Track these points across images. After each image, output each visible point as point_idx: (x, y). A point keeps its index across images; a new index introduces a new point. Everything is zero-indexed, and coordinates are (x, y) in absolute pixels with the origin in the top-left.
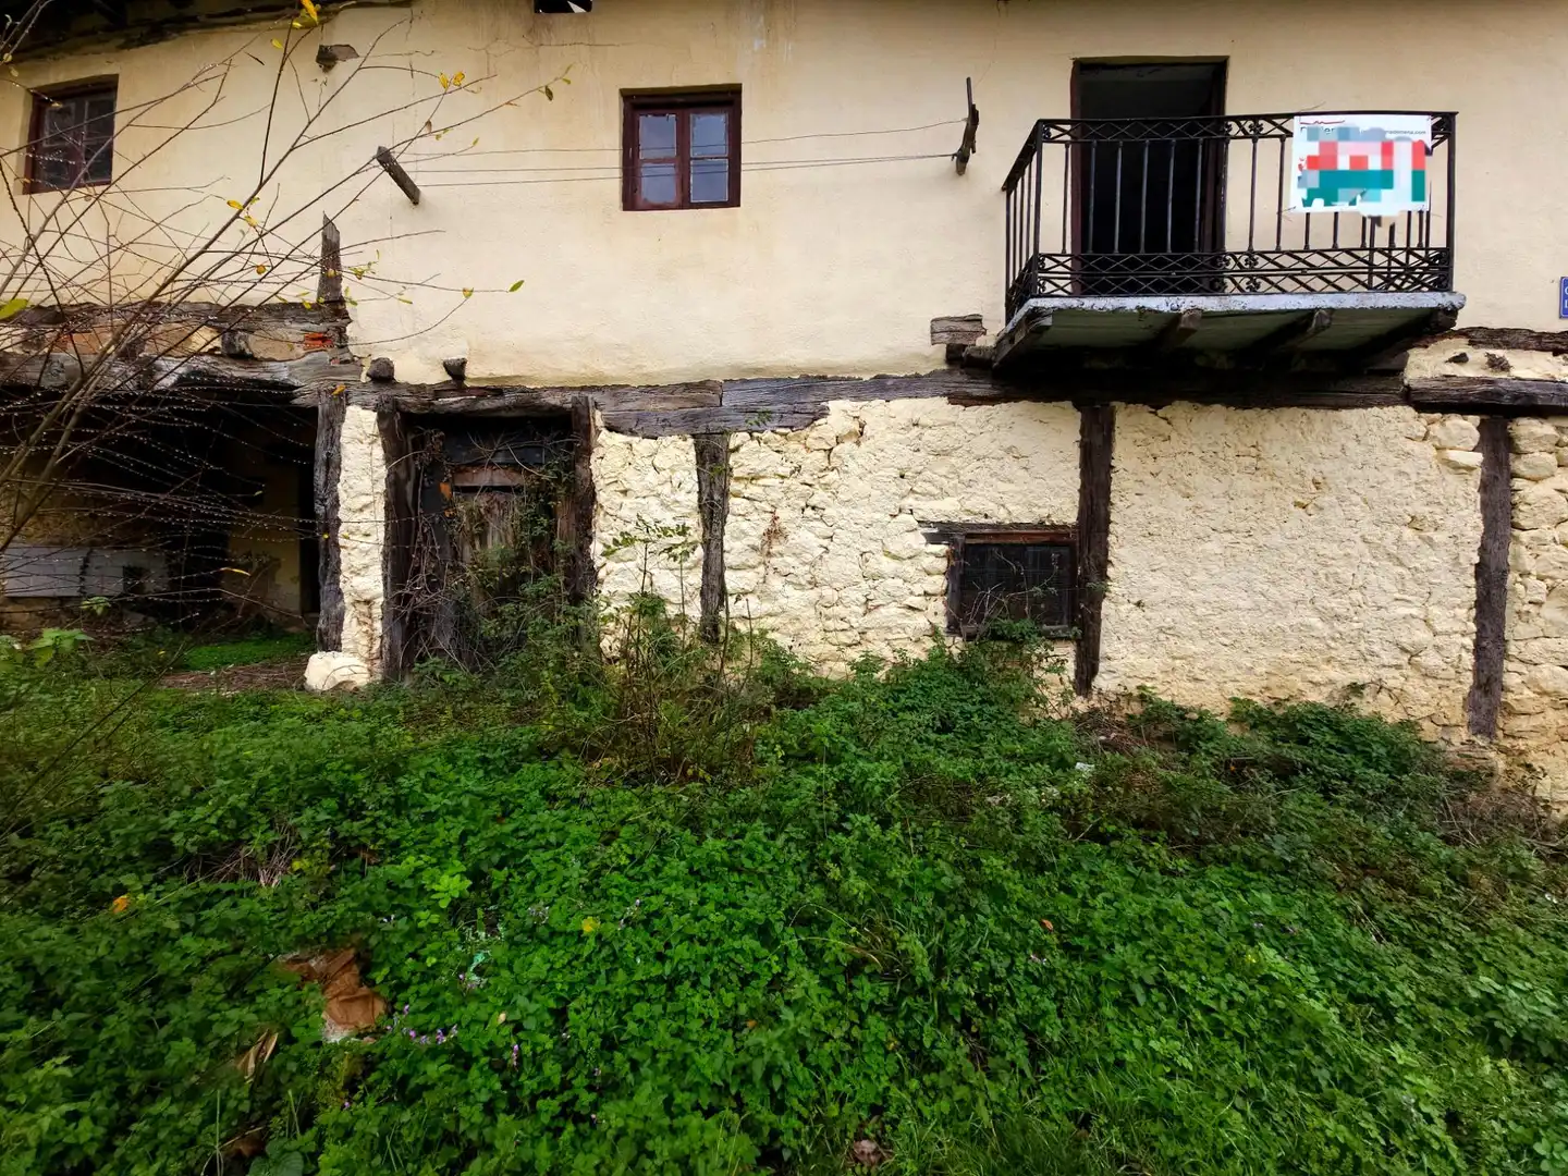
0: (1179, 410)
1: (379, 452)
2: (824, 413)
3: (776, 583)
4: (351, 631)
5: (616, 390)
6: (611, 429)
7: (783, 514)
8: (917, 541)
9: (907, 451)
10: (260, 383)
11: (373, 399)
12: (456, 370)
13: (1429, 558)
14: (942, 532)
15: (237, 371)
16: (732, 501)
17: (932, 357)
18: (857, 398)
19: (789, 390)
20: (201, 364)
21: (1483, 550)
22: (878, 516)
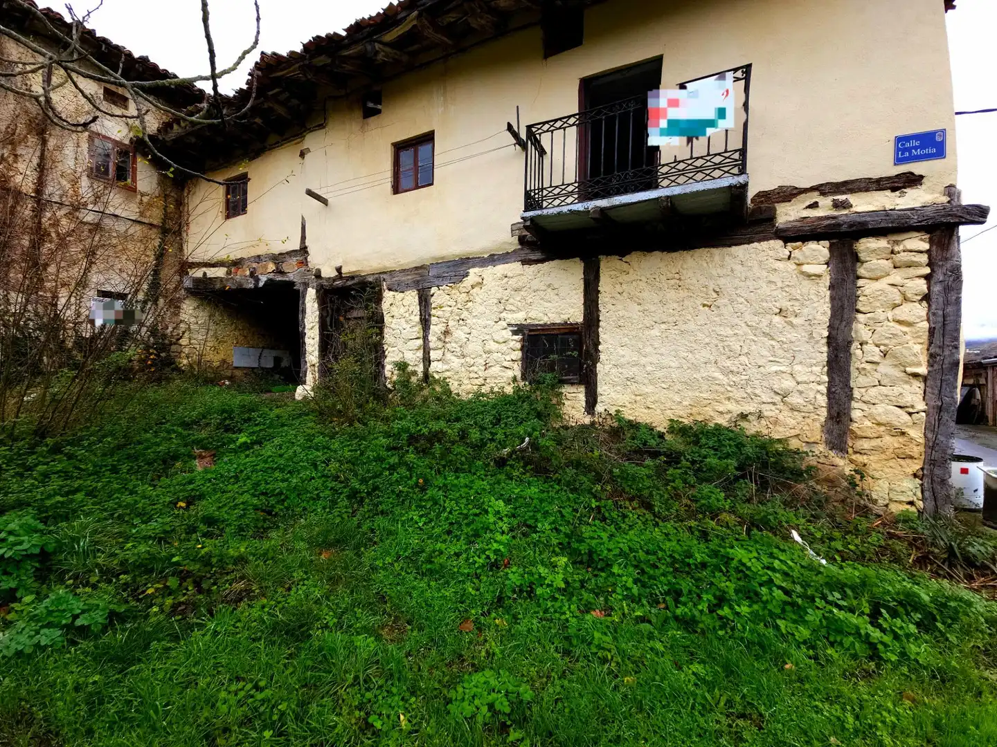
0: (634, 257)
1: (316, 305)
2: (467, 275)
3: (449, 356)
4: (309, 378)
5: (391, 273)
6: (390, 290)
7: (451, 323)
8: (507, 334)
9: (501, 290)
10: (285, 281)
11: (315, 284)
12: (339, 270)
13: (792, 335)
14: (519, 329)
15: (279, 278)
16: (433, 318)
17: (512, 243)
18: (482, 266)
19: (454, 266)
20: (271, 276)
21: (831, 327)
22: (489, 322)
